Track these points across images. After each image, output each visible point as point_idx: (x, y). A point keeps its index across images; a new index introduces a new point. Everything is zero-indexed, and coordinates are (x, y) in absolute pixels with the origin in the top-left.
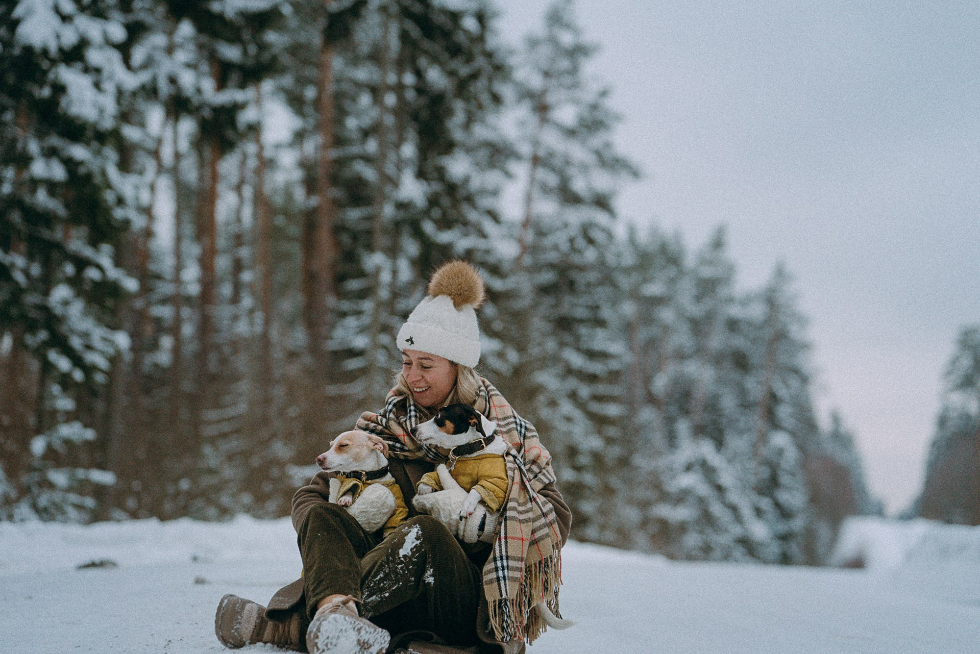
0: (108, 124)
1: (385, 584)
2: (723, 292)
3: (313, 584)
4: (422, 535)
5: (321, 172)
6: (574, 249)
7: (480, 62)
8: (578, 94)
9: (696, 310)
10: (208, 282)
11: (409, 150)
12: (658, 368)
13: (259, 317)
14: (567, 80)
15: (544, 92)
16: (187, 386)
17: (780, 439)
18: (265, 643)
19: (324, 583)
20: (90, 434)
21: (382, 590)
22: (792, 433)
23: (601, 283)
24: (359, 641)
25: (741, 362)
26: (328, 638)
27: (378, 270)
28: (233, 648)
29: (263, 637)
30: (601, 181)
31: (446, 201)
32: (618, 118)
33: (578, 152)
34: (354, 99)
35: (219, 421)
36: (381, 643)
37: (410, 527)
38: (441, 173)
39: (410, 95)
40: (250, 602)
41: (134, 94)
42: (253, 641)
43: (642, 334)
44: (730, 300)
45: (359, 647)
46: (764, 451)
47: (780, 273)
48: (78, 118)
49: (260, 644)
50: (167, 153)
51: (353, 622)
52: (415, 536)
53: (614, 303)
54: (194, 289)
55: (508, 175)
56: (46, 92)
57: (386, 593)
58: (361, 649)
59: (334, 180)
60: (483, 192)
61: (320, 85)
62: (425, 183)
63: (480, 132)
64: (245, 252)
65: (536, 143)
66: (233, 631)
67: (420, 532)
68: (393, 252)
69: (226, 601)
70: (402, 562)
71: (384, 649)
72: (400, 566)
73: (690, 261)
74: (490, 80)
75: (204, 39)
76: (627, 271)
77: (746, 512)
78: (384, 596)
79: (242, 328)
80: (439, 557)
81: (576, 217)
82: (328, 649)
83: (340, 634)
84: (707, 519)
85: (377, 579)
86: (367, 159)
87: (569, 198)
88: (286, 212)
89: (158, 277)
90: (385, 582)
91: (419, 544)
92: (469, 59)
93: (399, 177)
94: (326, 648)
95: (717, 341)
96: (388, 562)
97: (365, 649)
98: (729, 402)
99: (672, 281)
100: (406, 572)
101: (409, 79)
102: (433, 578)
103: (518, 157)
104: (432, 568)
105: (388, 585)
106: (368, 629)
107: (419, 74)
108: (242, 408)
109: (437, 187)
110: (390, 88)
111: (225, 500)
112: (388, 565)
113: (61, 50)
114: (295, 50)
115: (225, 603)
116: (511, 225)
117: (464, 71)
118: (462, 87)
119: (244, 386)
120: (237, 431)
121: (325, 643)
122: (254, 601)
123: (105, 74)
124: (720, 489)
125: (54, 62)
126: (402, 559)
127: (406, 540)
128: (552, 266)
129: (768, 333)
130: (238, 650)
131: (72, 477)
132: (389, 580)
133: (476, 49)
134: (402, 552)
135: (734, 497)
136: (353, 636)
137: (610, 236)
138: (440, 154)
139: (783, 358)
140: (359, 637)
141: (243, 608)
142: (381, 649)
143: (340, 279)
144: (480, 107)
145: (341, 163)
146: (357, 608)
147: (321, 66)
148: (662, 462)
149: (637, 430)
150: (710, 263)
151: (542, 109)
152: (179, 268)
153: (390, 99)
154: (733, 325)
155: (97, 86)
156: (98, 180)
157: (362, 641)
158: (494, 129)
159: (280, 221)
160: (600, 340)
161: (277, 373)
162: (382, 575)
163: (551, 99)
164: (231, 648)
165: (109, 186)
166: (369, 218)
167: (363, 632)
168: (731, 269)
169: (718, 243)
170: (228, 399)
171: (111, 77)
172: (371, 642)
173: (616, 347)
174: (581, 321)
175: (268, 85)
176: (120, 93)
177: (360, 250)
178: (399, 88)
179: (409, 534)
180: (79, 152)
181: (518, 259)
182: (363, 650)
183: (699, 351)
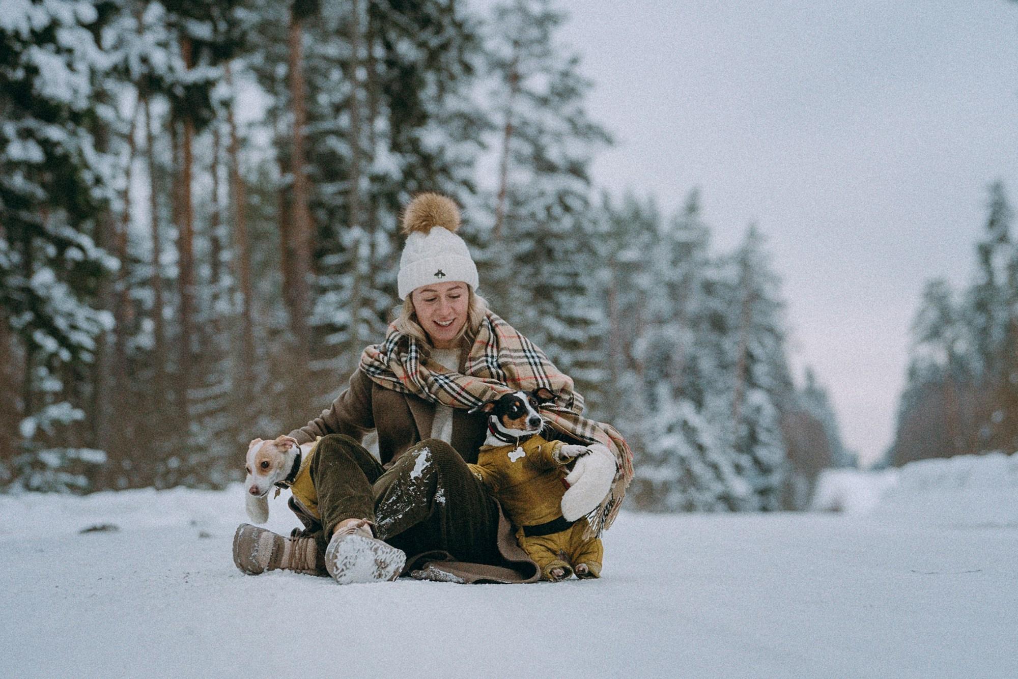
0: (82, 104)
1: (398, 507)
2: (698, 255)
3: (328, 510)
4: (432, 457)
5: (294, 149)
6: (550, 216)
7: (450, 32)
8: (548, 62)
9: (673, 274)
10: (186, 264)
11: (382, 124)
12: (637, 333)
13: (239, 297)
14: (537, 49)
15: (516, 61)
16: (170, 368)
17: (757, 398)
18: (283, 569)
19: (339, 508)
20: (79, 415)
21: (396, 512)
22: (769, 391)
23: (579, 250)
24: (376, 560)
25: (718, 324)
26: (346, 558)
27: (357, 244)
28: (252, 575)
29: (280, 563)
30: (575, 149)
31: (421, 173)
32: (590, 85)
33: (551, 120)
34: (326, 76)
35: (205, 400)
36: (398, 563)
37: (420, 450)
38: (415, 145)
39: (381, 68)
40: (265, 530)
41: (107, 74)
42: (271, 568)
43: (620, 301)
44: (706, 263)
45: (377, 567)
46: (743, 410)
47: (752, 234)
48: (52, 99)
49: (278, 570)
50: (140, 137)
51: (370, 543)
52: (425, 459)
53: (591, 269)
54: (173, 272)
55: (483, 146)
56: (19, 74)
57: (399, 515)
58: (378, 568)
59: (308, 156)
60: (458, 163)
61: (290, 62)
62: (398, 155)
63: (452, 103)
64: (222, 231)
65: (509, 112)
66: (251, 558)
67: (430, 454)
68: (371, 226)
69: (242, 530)
70: (413, 484)
71: (401, 568)
72: (412, 488)
73: (665, 226)
74: (461, 50)
75: (174, 18)
76: (604, 237)
77: (727, 470)
78: (398, 518)
79: (223, 306)
80: (450, 477)
81: (551, 185)
82: (347, 569)
83: (358, 554)
84: (689, 479)
85: (390, 501)
86: (339, 134)
87: (545, 166)
88: (260, 191)
89: (137, 261)
90: (398, 505)
91: (429, 466)
92: (439, 29)
93: (374, 150)
94: (344, 568)
95: (694, 304)
96: (399, 485)
97: (382, 568)
98: (707, 364)
99: (647, 247)
100: (418, 493)
101: (379, 52)
102: (444, 498)
103: (491, 127)
104: (443, 488)
105: (401, 507)
106: (384, 550)
107: (389, 46)
108: (227, 385)
109: (412, 159)
110: (362, 63)
111: (216, 476)
112: (400, 487)
113: (33, 32)
114: (263, 28)
115: (241, 532)
116: (488, 195)
117: (434, 42)
118: (433, 58)
119: (228, 363)
120: (223, 409)
121: (344, 563)
122: (269, 529)
123: (78, 53)
124: (701, 448)
125: (25, 44)
126: (414, 481)
127: (417, 463)
128: (529, 235)
129: (742, 294)
130: (257, 576)
131: (63, 457)
132: (402, 502)
133: (446, 21)
134: (413, 475)
135: (715, 456)
136: (371, 556)
137: (586, 202)
138: (413, 126)
139: (757, 319)
140: (376, 556)
141: (259, 536)
142: (398, 569)
143: (318, 254)
144: (452, 77)
145: (314, 139)
146: (372, 531)
147: (291, 43)
148: (644, 425)
149: (619, 394)
150: (686, 227)
151: (513, 78)
152: (157, 250)
153: (361, 74)
154: (709, 288)
155: (70, 66)
156: (75, 160)
157: (379, 561)
158: (466, 99)
159: (255, 200)
160: (579, 307)
161: (260, 351)
162: (394, 498)
163: (522, 68)
164: (249, 575)
165: (86, 166)
166: (345, 193)
167: (379, 552)
168: (706, 232)
169: (692, 208)
170: (212, 378)
171: (83, 57)
172: (388, 561)
173: (596, 314)
174: (561, 289)
175: (237, 65)
176: (93, 73)
177: (338, 227)
178: (370, 62)
179: (419, 456)
180: (54, 133)
181: (495, 229)
182: (380, 569)
183: (677, 315)
